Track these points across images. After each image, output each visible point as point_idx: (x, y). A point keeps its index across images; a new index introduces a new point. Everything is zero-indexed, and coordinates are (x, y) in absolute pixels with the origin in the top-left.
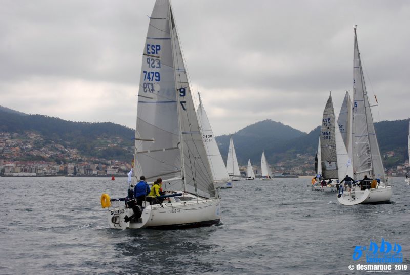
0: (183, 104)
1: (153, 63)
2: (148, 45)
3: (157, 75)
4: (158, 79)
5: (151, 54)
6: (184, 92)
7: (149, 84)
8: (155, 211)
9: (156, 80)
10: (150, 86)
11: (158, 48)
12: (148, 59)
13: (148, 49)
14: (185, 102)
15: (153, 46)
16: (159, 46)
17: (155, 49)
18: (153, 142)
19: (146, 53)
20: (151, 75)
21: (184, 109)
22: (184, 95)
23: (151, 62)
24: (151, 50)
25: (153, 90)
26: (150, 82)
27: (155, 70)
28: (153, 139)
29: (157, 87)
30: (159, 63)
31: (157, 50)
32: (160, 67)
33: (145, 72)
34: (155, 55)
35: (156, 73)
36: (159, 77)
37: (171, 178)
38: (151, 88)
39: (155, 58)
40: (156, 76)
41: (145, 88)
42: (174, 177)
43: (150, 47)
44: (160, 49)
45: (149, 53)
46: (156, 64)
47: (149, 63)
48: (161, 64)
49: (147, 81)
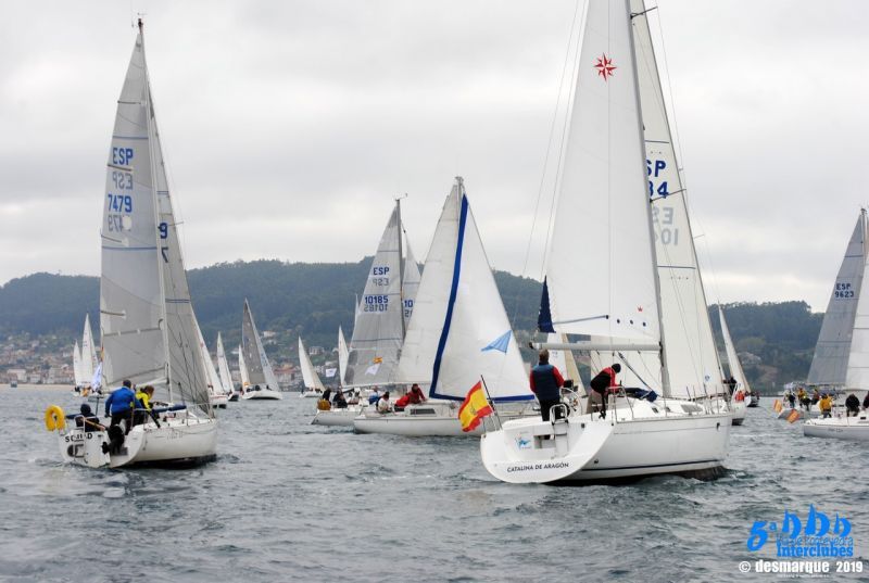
0: (165, 251)
1: (122, 180)
2: (115, 149)
3: (128, 201)
4: (128, 207)
5: (119, 165)
6: (165, 231)
7: (115, 216)
8: (150, 435)
9: (126, 210)
10: (117, 220)
11: (129, 153)
12: (114, 173)
13: (114, 156)
14: (167, 248)
15: (122, 150)
16: (131, 150)
17: (125, 156)
18: (124, 317)
19: (112, 163)
20: (119, 201)
21: (166, 261)
22: (165, 237)
23: (119, 179)
24: (118, 158)
25: (121, 227)
26: (117, 213)
27: (125, 193)
28: (124, 312)
29: (127, 222)
30: (130, 181)
31: (128, 157)
32: (131, 188)
33: (110, 196)
34: (124, 166)
35: (127, 197)
36: (130, 204)
37: (150, 380)
38: (118, 224)
39: (124, 172)
40: (126, 204)
41: (110, 223)
42: (154, 378)
43: (117, 153)
44: (131, 156)
45: (116, 163)
46: (126, 182)
47: (115, 180)
48: (134, 183)
49: (113, 211)
